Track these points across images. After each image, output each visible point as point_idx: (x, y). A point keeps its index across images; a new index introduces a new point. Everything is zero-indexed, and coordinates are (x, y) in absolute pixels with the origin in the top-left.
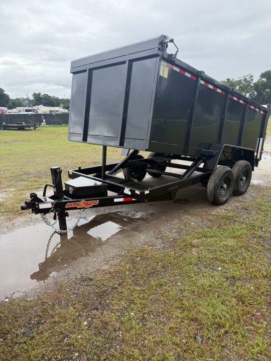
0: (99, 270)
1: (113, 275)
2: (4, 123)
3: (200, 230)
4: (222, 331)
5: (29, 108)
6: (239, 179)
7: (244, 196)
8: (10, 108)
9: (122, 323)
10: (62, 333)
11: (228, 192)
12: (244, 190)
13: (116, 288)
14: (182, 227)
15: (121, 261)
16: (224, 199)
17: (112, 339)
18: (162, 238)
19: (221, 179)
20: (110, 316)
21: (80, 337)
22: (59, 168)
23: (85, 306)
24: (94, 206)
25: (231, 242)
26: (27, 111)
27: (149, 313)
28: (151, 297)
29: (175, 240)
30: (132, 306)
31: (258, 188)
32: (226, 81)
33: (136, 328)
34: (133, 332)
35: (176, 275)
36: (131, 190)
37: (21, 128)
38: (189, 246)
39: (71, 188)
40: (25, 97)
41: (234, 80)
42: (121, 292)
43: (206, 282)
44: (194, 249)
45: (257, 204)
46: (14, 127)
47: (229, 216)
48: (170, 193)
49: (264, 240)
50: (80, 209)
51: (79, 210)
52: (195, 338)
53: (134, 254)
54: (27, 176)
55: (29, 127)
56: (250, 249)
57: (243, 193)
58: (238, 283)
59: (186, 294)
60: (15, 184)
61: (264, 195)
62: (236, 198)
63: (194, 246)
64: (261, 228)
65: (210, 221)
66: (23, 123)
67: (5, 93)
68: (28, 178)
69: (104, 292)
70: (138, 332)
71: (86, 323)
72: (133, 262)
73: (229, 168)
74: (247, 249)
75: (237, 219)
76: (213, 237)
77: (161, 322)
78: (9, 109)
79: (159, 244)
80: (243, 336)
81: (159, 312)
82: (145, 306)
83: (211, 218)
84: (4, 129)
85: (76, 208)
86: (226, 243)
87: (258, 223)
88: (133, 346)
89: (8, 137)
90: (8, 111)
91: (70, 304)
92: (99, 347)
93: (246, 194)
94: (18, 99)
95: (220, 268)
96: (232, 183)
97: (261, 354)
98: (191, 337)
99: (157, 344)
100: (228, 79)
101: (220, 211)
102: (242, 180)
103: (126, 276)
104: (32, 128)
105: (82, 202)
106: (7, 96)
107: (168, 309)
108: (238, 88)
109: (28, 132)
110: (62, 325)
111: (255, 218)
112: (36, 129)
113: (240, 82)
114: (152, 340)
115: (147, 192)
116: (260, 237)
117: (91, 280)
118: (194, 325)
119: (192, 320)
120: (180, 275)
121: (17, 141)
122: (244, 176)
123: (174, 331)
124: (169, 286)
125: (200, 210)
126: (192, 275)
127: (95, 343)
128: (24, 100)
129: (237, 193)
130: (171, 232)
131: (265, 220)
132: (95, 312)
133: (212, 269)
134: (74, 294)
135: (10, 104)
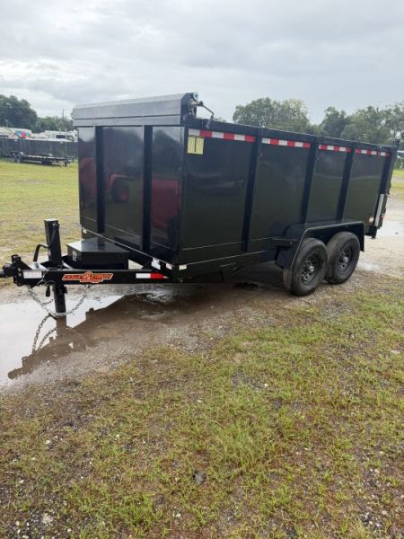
0: (94, 372)
1: (110, 381)
2: (22, 153)
3: (258, 329)
4: (236, 471)
5: (63, 133)
6: (337, 259)
7: (343, 286)
8: (37, 131)
9: (98, 447)
10: (10, 451)
11: (317, 277)
12: (343, 277)
13: (108, 399)
14: (234, 322)
15: (128, 363)
16: (309, 288)
17: (78, 466)
18: (198, 336)
19: (305, 257)
20: (85, 436)
21: (34, 459)
22: (57, 222)
23: (56, 419)
24: (105, 282)
25: (296, 350)
26: (58, 137)
27: (140, 437)
28: (152, 416)
29: (217, 339)
30: (121, 425)
31: (368, 276)
32: (367, 110)
33: (114, 455)
34: (109, 460)
35: (198, 389)
36: (160, 263)
37: (47, 163)
38: (234, 350)
39: (74, 253)
40: (60, 117)
41: (379, 110)
42: (113, 405)
43: (238, 402)
44: (239, 355)
45: (358, 299)
46: (36, 159)
47: (309, 313)
48: (221, 272)
49: (347, 351)
50: (84, 284)
51: (83, 286)
52: (194, 476)
53: (150, 355)
54: (32, 232)
55: (57, 161)
56: (320, 362)
57: (343, 281)
58: (284, 409)
59: (203, 415)
60: (13, 242)
61: (374, 287)
62: (329, 288)
63: (240, 351)
64: (350, 334)
65: (277, 317)
66: (50, 155)
67: (31, 107)
68: (34, 235)
69: (90, 402)
70: (117, 461)
71: (48, 442)
72: (145, 365)
73: (320, 243)
74: (316, 362)
75: (318, 319)
76: (272, 340)
77: (153, 451)
78: (33, 132)
79: (192, 343)
80: (263, 482)
81: (156, 437)
82: (139, 427)
83: (280, 313)
84: (22, 162)
85: (77, 282)
86: (288, 350)
87: (348, 327)
88: (104, 478)
89: (24, 174)
90: (32, 135)
91: (36, 415)
92: (55, 475)
93: (348, 283)
94: (49, 118)
95: (266, 385)
96: (324, 265)
97: (279, 507)
98: (188, 475)
99: (137, 479)
100: (370, 108)
101: (299, 304)
102: (342, 261)
103: (127, 384)
104: (62, 163)
105: (88, 275)
106: (34, 113)
107: (170, 433)
108: (383, 122)
109: (55, 168)
110: (16, 441)
111: (347, 319)
112: (68, 165)
113: (388, 112)
114: (132, 473)
115: (183, 267)
116: (343, 346)
117: (76, 384)
118: (200, 460)
119: (199, 452)
120: (205, 389)
121: (35, 180)
122: (347, 256)
123: (167, 465)
124: (183, 403)
125: (269, 301)
126: (222, 391)
127: (52, 470)
128: (58, 120)
129: (333, 280)
130: (214, 329)
131: (360, 323)
132: (67, 428)
133: (255, 385)
134: (47, 401)
135: (37, 125)
